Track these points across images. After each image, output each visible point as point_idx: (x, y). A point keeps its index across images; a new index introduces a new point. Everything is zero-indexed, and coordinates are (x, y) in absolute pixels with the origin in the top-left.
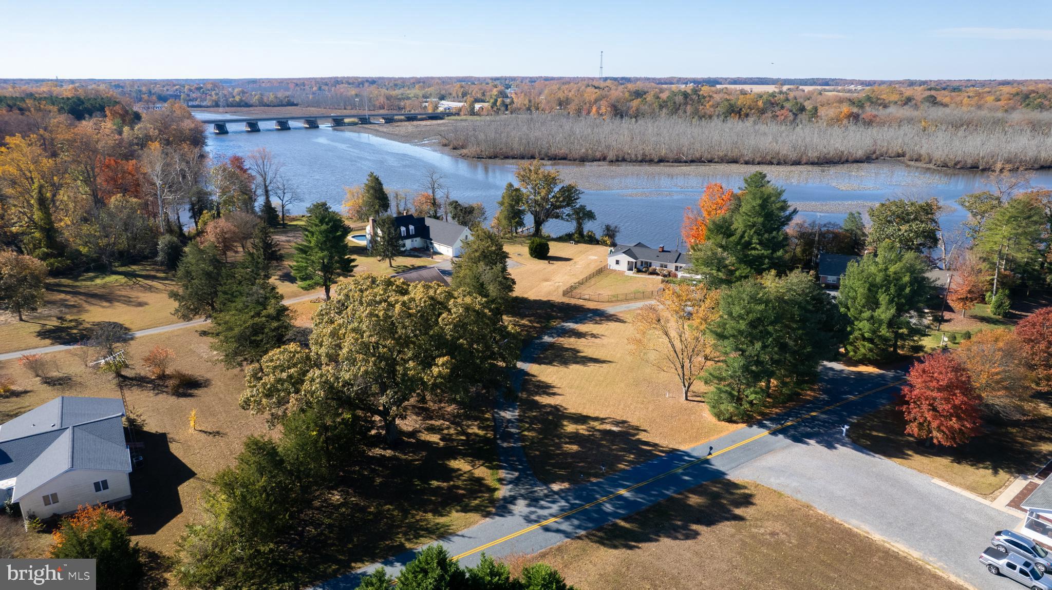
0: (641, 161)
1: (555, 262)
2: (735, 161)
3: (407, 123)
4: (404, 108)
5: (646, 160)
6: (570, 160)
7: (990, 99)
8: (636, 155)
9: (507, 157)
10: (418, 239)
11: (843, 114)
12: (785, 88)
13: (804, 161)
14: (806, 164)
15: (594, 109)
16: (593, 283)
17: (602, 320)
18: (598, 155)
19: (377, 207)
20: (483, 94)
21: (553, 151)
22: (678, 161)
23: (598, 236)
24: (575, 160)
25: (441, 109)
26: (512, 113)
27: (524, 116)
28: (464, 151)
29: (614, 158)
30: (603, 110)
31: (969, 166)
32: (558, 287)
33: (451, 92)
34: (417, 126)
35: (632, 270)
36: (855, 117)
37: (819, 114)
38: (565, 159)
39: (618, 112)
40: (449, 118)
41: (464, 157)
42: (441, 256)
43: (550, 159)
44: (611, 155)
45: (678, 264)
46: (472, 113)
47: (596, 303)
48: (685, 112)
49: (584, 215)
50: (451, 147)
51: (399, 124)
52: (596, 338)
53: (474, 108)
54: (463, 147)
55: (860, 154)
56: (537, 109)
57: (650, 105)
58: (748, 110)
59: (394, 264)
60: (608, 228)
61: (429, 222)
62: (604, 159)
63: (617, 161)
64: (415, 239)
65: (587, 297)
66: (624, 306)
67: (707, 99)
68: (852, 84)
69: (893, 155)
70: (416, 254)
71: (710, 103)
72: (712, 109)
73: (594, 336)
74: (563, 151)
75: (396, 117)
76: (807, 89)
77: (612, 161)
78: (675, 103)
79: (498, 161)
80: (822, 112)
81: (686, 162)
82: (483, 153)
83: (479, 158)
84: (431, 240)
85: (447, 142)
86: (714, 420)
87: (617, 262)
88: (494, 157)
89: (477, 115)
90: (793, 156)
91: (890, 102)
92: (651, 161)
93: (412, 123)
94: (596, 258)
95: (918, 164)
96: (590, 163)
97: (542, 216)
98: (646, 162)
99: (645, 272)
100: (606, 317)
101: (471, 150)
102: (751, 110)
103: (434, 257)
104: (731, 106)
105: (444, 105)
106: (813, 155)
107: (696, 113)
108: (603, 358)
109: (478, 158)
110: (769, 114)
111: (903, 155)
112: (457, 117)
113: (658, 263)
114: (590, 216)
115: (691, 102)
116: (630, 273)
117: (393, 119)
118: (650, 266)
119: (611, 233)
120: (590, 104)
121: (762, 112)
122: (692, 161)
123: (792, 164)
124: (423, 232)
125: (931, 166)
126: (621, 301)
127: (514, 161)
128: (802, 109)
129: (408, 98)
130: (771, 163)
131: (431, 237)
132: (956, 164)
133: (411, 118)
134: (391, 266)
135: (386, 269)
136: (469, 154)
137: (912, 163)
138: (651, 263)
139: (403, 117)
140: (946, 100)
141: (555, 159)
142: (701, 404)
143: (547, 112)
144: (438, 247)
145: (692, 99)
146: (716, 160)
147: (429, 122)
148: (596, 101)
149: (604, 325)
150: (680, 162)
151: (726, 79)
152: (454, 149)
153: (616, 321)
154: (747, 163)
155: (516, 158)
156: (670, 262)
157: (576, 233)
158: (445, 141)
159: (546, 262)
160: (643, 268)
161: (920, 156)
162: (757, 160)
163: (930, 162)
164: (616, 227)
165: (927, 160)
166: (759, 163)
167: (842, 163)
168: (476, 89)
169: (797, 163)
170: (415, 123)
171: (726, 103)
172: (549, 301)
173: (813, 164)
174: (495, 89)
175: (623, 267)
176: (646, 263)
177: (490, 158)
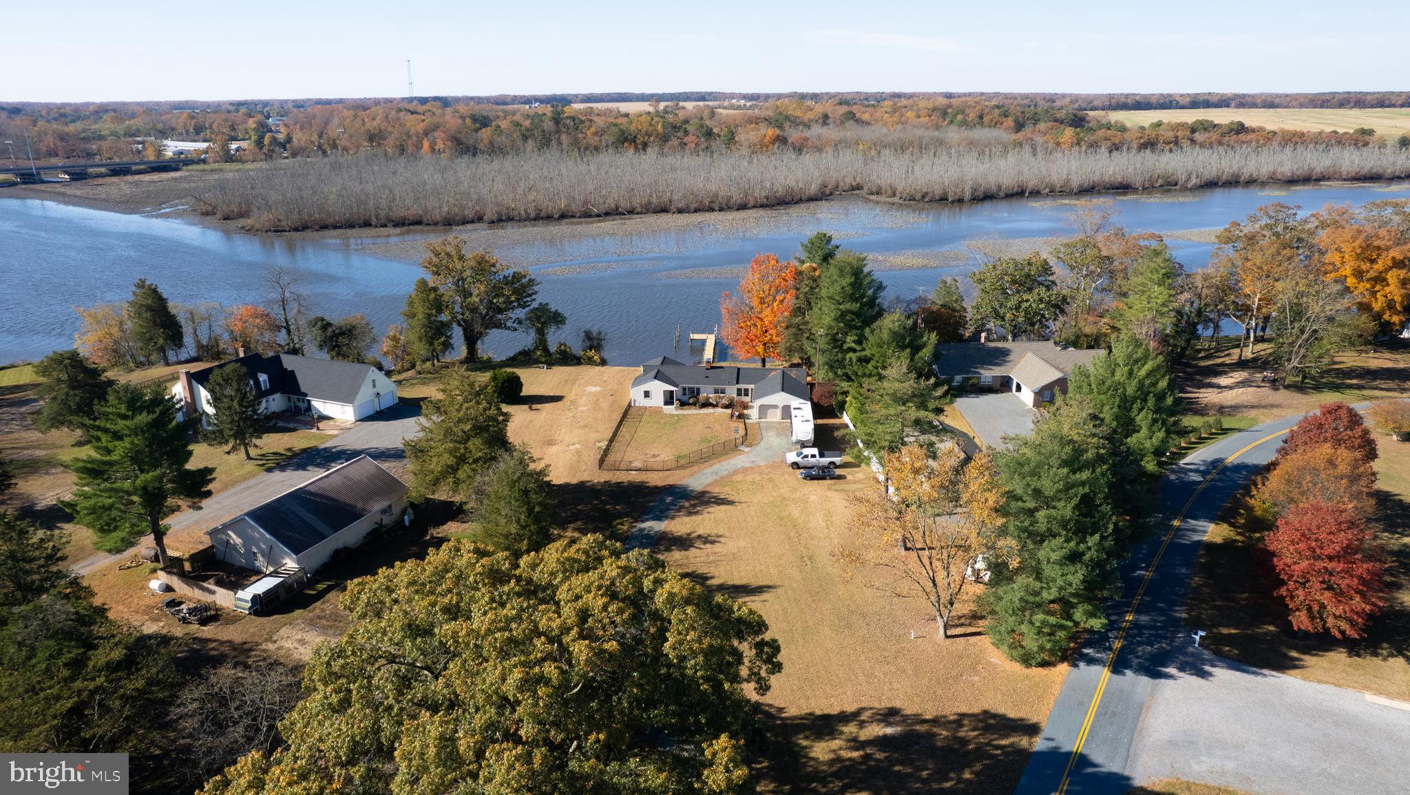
0: (535, 219)
1: (539, 406)
2: (664, 210)
3: (115, 179)
4: (99, 152)
5: (542, 217)
6: (428, 224)
7: (910, 114)
8: (526, 211)
9: (324, 227)
10: (277, 396)
11: (768, 138)
12: (662, 105)
13: (751, 204)
14: (755, 207)
15: (426, 144)
16: (628, 436)
17: (694, 506)
18: (469, 213)
19: (161, 341)
20: (233, 128)
21: (399, 212)
22: (587, 215)
23: (577, 350)
24: (436, 224)
25: (169, 154)
26: (294, 155)
27: (316, 160)
28: (248, 222)
29: (495, 217)
30: (440, 145)
31: (937, 198)
32: (578, 453)
33: (174, 125)
34: (137, 184)
35: (672, 403)
36: (782, 140)
37: (737, 139)
38: (419, 223)
39: (463, 147)
40: (190, 167)
41: (249, 231)
42: (331, 423)
43: (396, 225)
44: (490, 214)
45: (743, 386)
46: (229, 158)
47: (661, 474)
48: (560, 143)
49: (546, 318)
50: (219, 215)
51: (100, 181)
52: (712, 542)
53: (229, 150)
54: (242, 215)
55: (813, 189)
56: (335, 146)
57: (509, 135)
58: (646, 138)
59: (253, 452)
60: (588, 336)
61: (289, 362)
62: (480, 219)
63: (500, 220)
64: (271, 398)
65: (637, 464)
66: (709, 470)
67: (587, 124)
68: (733, 98)
69: (846, 188)
70: (281, 424)
71: (592, 130)
72: (597, 139)
73: (706, 540)
74: (414, 211)
75: (90, 170)
76: (690, 105)
77: (493, 222)
78: (543, 131)
79: (309, 233)
80: (741, 137)
81: (599, 216)
82: (284, 223)
83: (278, 231)
84: (306, 395)
85: (210, 208)
86: (1017, 668)
87: (647, 394)
88: (302, 227)
89: (236, 161)
90: (737, 198)
91: (810, 121)
92: (549, 218)
93: (122, 177)
94: (598, 389)
95: (879, 198)
96: (461, 227)
97: (478, 328)
98: (542, 219)
99: (694, 404)
100: (695, 498)
101: (260, 218)
102: (650, 136)
103: (321, 425)
104: (623, 132)
105: (172, 147)
106: (759, 194)
107: (576, 143)
108: (755, 582)
109: (275, 231)
110: (674, 142)
111: (859, 187)
112: (201, 167)
113: (711, 388)
114: (557, 319)
115: (564, 130)
116: (670, 409)
117: (86, 174)
118: (698, 394)
119: (594, 342)
120: (418, 137)
121: (665, 139)
122: (607, 214)
123: (738, 209)
124: (286, 382)
125: (896, 200)
126: (696, 462)
127: (338, 231)
128: (709, 134)
129: (102, 138)
130: (712, 210)
131: (303, 390)
132: (923, 197)
133: (119, 171)
134: (249, 458)
135: (242, 465)
136: (257, 226)
137: (873, 197)
138: (698, 389)
139: (103, 170)
140: (866, 117)
141: (403, 225)
142: (973, 639)
143: (351, 152)
144: (319, 405)
145: (565, 126)
146: (639, 210)
147: (155, 177)
148: (426, 133)
149: (706, 515)
150: (590, 216)
151: (576, 96)
152: (225, 219)
153: (719, 504)
154: (680, 211)
155: (340, 227)
156: (729, 384)
157: (536, 348)
158: (204, 208)
159: (526, 407)
160: (689, 398)
161: (880, 188)
162: (693, 206)
163: (894, 195)
164: (600, 333)
165: (889, 192)
166: (696, 211)
167: (797, 203)
168: (218, 120)
169: (743, 207)
170: (130, 178)
171: (615, 129)
172: (583, 483)
173: (762, 206)
174: (251, 120)
175: (657, 400)
176: (691, 390)
177: (297, 230)
